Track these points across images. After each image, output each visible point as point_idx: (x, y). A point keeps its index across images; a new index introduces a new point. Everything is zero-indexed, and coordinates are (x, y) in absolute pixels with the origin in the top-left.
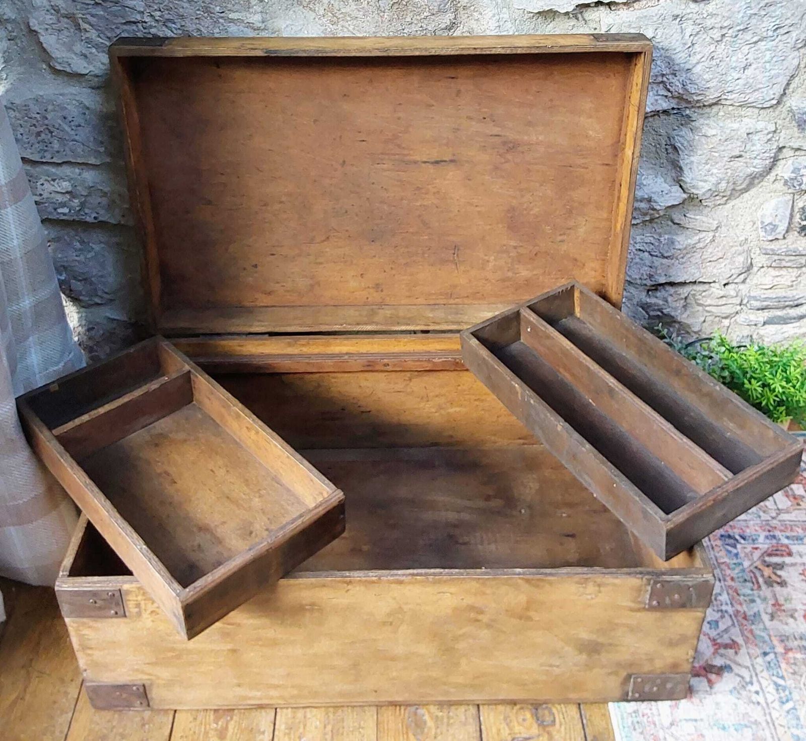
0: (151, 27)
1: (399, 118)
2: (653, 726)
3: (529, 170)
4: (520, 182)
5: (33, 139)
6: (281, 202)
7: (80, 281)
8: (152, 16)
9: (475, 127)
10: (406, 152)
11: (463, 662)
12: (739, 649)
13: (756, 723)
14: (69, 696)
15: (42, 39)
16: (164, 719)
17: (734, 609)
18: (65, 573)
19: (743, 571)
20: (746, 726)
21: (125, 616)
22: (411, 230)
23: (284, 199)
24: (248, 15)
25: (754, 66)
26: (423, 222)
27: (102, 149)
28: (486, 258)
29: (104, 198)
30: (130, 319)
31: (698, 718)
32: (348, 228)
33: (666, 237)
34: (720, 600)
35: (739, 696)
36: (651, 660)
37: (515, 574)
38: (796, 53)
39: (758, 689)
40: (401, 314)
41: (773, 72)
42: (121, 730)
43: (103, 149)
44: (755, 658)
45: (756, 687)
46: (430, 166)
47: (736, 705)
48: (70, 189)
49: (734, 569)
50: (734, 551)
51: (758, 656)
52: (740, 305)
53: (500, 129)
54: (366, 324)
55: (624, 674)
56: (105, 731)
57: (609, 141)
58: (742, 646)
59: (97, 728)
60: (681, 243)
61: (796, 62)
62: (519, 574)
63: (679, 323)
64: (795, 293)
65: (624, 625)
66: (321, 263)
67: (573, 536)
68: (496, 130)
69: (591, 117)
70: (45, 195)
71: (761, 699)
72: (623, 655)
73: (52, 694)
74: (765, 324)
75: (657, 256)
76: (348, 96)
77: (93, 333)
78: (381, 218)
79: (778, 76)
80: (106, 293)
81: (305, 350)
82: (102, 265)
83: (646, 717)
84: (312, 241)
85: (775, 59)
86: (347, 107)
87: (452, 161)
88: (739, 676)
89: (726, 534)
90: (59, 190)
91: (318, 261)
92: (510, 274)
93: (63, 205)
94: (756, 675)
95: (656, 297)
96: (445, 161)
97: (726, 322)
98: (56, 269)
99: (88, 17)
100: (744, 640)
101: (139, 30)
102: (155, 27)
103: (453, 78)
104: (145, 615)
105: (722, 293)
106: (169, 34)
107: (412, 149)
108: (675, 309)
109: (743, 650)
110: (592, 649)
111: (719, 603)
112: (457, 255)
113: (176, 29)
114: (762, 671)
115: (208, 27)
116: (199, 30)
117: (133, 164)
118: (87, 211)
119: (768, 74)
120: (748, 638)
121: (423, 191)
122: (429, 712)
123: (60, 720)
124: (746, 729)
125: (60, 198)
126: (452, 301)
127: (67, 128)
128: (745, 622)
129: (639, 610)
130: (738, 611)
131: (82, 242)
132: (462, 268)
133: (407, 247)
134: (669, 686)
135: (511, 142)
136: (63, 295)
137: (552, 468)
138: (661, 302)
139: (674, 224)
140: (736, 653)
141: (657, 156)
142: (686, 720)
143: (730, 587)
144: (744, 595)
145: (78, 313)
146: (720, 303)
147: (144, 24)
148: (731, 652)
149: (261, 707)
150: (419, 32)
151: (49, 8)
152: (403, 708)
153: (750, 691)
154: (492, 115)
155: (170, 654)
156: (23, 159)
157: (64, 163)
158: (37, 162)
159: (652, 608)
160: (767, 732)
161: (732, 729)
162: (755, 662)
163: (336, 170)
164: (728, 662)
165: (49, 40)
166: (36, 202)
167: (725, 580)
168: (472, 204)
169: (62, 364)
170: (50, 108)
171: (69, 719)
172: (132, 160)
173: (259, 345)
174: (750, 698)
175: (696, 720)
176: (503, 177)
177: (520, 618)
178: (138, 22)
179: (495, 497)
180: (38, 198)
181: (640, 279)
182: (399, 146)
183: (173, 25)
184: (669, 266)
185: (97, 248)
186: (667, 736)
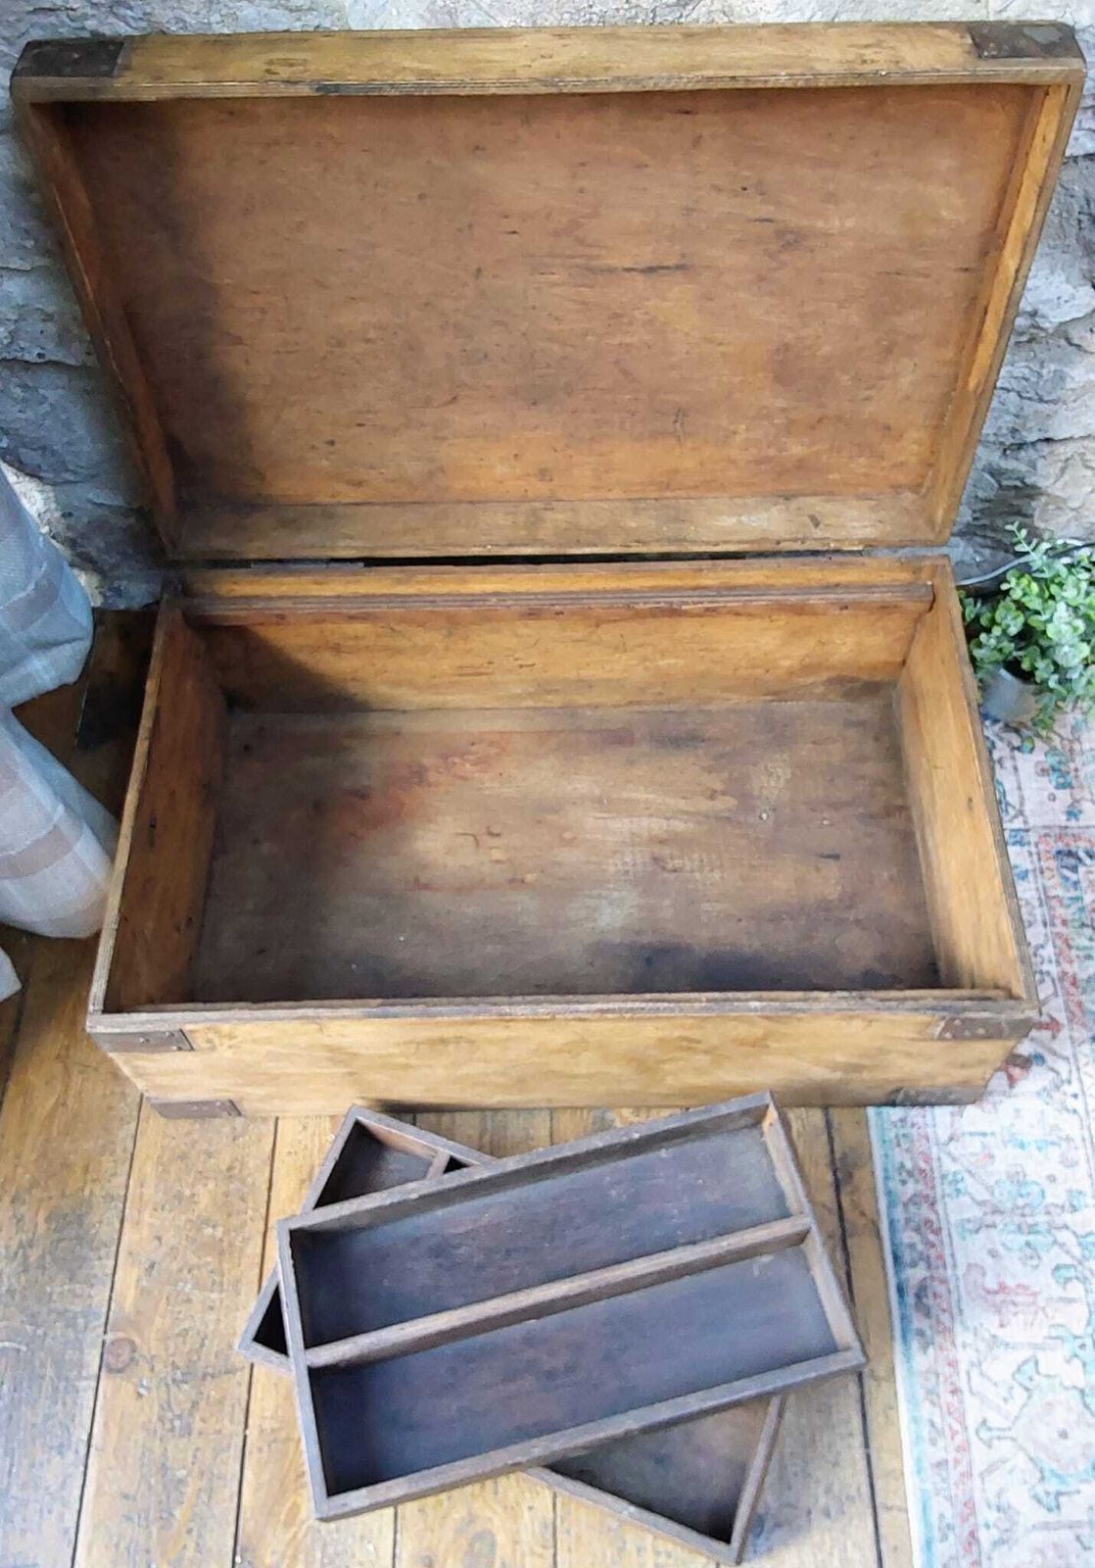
0: (85, 17)
1: (582, 191)
2: (924, 1141)
3: (821, 281)
4: (803, 302)
6: (368, 341)
7: (35, 450)
9: (724, 205)
10: (596, 251)
11: (670, 1078)
12: (1059, 1031)
13: (1068, 1139)
14: (129, 1100)
16: (263, 1128)
17: (1059, 969)
18: (97, 1008)
19: (1082, 909)
20: (1053, 1144)
21: (192, 1049)
22: (601, 385)
23: (372, 334)
26: (626, 373)
27: (30, 244)
28: (732, 428)
29: (49, 324)
30: (129, 503)
31: (988, 1130)
32: (489, 382)
33: (1053, 367)
34: (1041, 957)
35: (1048, 1100)
36: (932, 1078)
37: (750, 1010)
39: (1077, 1091)
40: (584, 521)
42: (205, 1146)
43: (32, 243)
44: (1079, 1045)
45: (1075, 1088)
46: (640, 277)
47: (1042, 1112)
49: (1068, 906)
50: (1073, 877)
51: (1083, 1042)
53: (772, 208)
54: (526, 545)
55: (892, 1087)
56: (183, 1147)
57: (977, 227)
58: (1063, 1025)
59: (173, 1143)
60: (1077, 379)
62: (756, 1010)
63: (1049, 495)
65: (899, 1051)
66: (444, 439)
67: (836, 857)
68: (766, 210)
69: (947, 184)
71: (1078, 1104)
73: (104, 1096)
75: (1030, 399)
76: (483, 149)
77: (72, 520)
78: (548, 366)
80: (82, 467)
81: (426, 589)
82: (67, 425)
83: (915, 1128)
84: (427, 402)
86: (481, 169)
87: (679, 267)
88: (1052, 1070)
89: (1066, 849)
91: (440, 435)
92: (772, 452)
94: (1078, 1069)
95: (1017, 459)
96: (668, 268)
100: (1068, 1018)
101: (63, 24)
102: (93, 16)
103: (687, 113)
104: (222, 1049)
106: (123, 30)
107: (605, 247)
108: (1046, 477)
109: (1064, 1033)
110: (852, 1069)
111: (1039, 959)
112: (682, 424)
113: (133, 18)
114: (1087, 1064)
115: (197, 13)
116: (179, 20)
117: (91, 296)
118: (23, 344)
120: (1073, 1014)
121: (625, 320)
122: (621, 1116)
123: (122, 1134)
124: (1051, 1148)
126: (669, 494)
128: (1072, 990)
130: (1065, 973)
131: (25, 387)
132: (689, 444)
133: (594, 412)
134: (953, 1097)
135: (791, 232)
137: (814, 743)
138: (1024, 467)
139: (1071, 344)
140: (1054, 1037)
141: (1059, 231)
142: (971, 1134)
143: (1059, 935)
144: (1078, 948)
145: (41, 491)
147: (71, 13)
148: (1046, 1034)
150: (622, 12)
152: (585, 1112)
153: (1065, 1094)
154: (760, 183)
159: (942, 1039)
160: (1081, 1152)
161: (1033, 1148)
162: (1078, 1049)
163: (465, 285)
164: (1040, 1050)
167: (1053, 925)
168: (710, 341)
169: (31, 587)
171: (133, 1132)
172: (89, 288)
173: (349, 582)
174: (1063, 1103)
175: (984, 1134)
176: (772, 294)
177: (753, 1046)
178: (59, 9)
179: (724, 793)
181: (995, 434)
182: (581, 242)
183: (129, 12)
184: (1048, 416)
185: (52, 395)
186: (943, 1156)
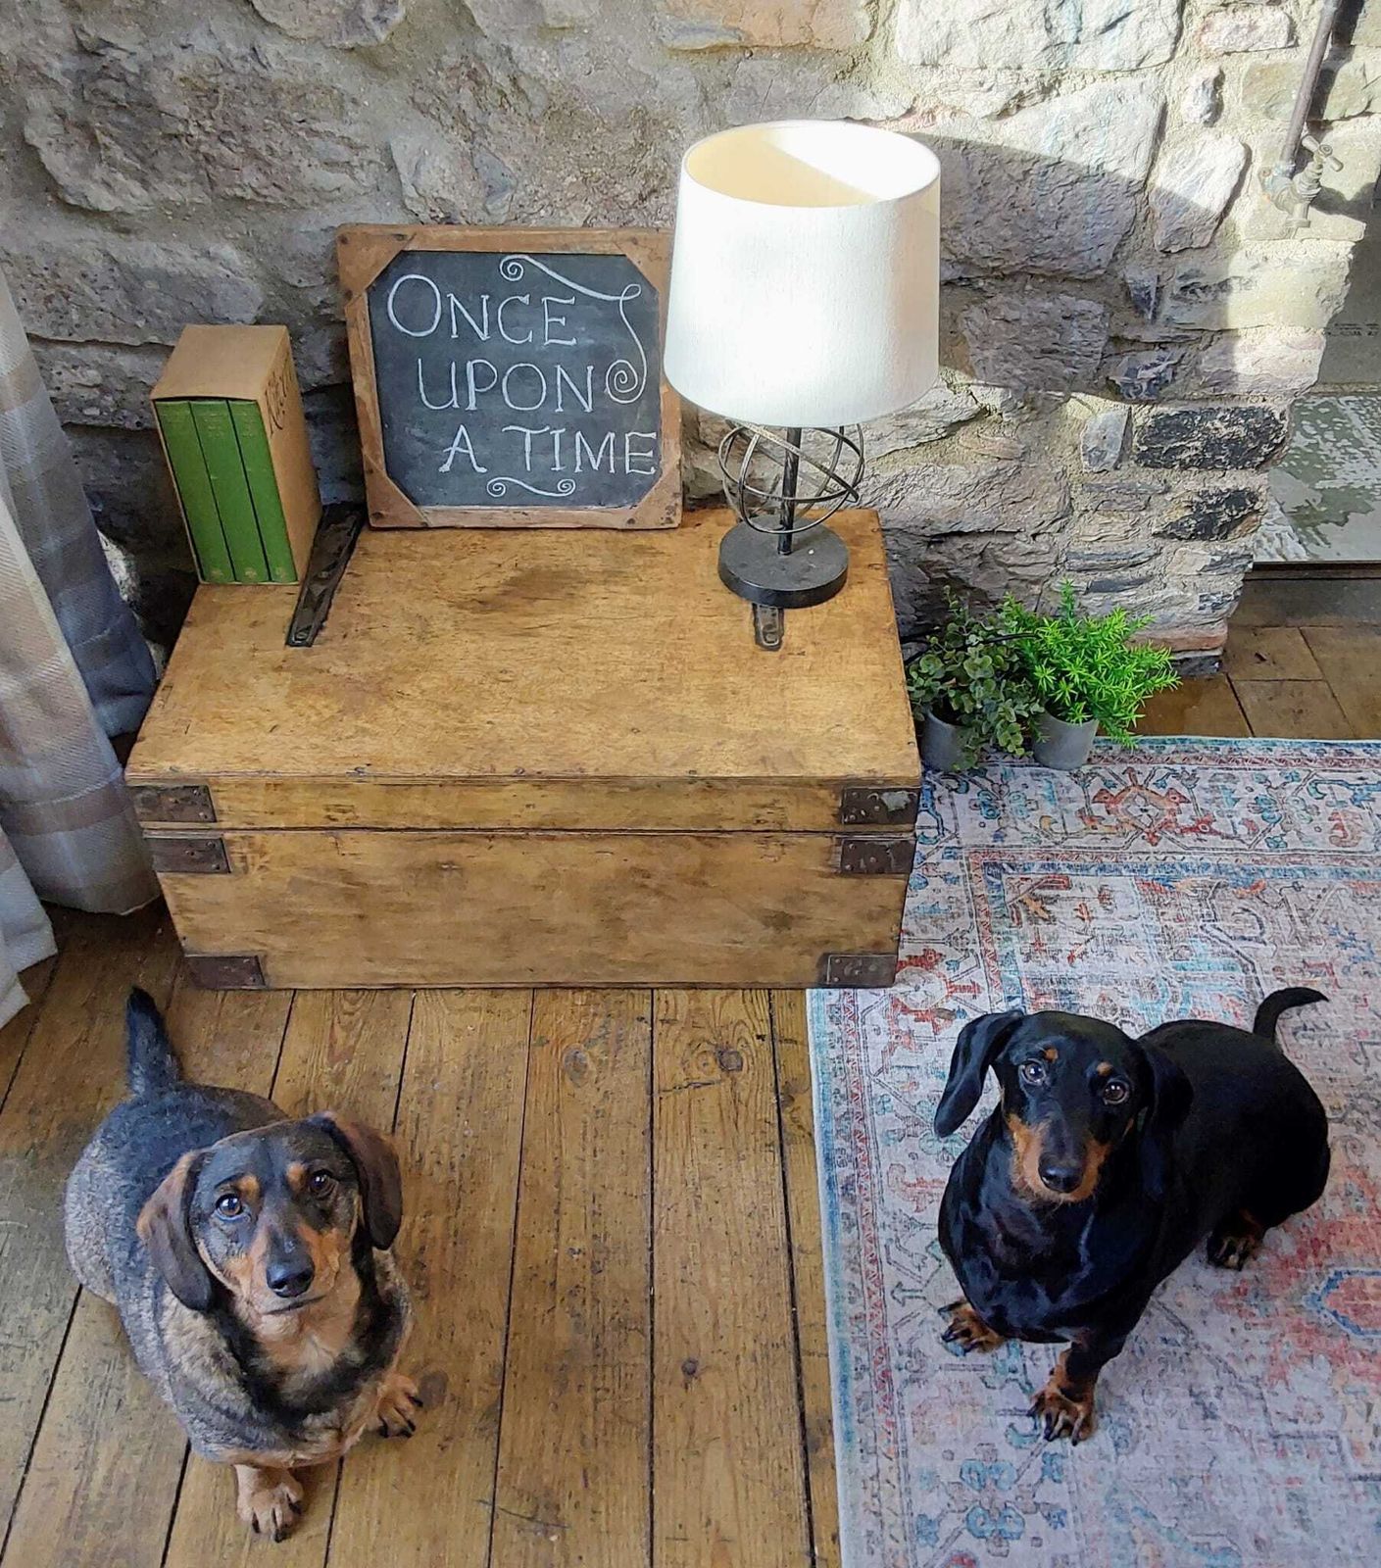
0: (200, 143)
5: (41, 307)
7: (124, 514)
8: (199, 126)
11: (631, 935)
12: (979, 993)
15: (44, 158)
16: (281, 1000)
17: (982, 948)
19: (1003, 905)
21: (229, 872)
24: (341, 126)
25: (1071, 219)
31: (913, 1065)
36: (849, 937)
38: (1131, 199)
41: (1097, 228)
43: (143, 322)
44: (997, 1003)
48: (99, 380)
49: (992, 903)
50: (997, 882)
51: (1000, 1002)
52: (1056, 564)
55: (819, 953)
58: (983, 989)
61: (1130, 213)
63: (972, 588)
64: (1130, 547)
65: (815, 893)
70: (65, 390)
72: (816, 931)
74: (1088, 590)
79: (1104, 233)
80: (162, 533)
85: (1100, 209)
89: (991, 862)
90: (83, 381)
93: (91, 404)
95: (940, 553)
97: (1036, 589)
98: (89, 496)
99: (109, 126)
100: (987, 984)
102: (206, 142)
104: (253, 871)
105: (1029, 548)
108: (966, 569)
109: (985, 995)
110: (781, 921)
113: (236, 146)
115: (282, 143)
116: (269, 147)
118: (125, 412)
119: (1089, 231)
125: (86, 394)
127: (87, 290)
128: (993, 963)
129: (830, 875)
130: (987, 951)
131: (122, 458)
134: (872, 968)
136: (100, 534)
138: (946, 560)
139: (962, 447)
143: (983, 923)
144: (998, 933)
145: (125, 560)
146: (1028, 562)
147: (190, 138)
148: (967, 995)
149: (397, 988)
151: (51, 111)
155: (285, 920)
156: (32, 338)
157: (88, 342)
158: (51, 341)
159: (844, 874)
162: (995, 1007)
164: (962, 1006)
165: (56, 161)
166: (53, 400)
167: (978, 916)
169: (108, 631)
170: (63, 260)
175: (911, 1068)
177: (694, 883)
178: (181, 135)
180: (53, 393)
181: (916, 527)
183: (232, 140)
184: (955, 509)
186: (873, 1084)
